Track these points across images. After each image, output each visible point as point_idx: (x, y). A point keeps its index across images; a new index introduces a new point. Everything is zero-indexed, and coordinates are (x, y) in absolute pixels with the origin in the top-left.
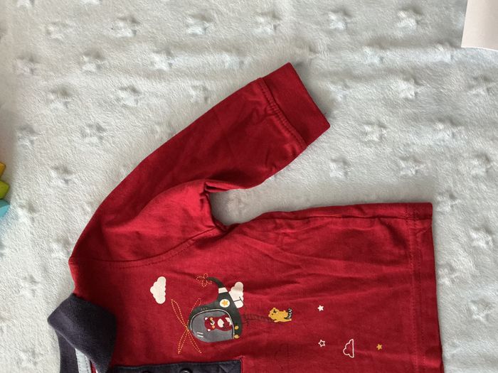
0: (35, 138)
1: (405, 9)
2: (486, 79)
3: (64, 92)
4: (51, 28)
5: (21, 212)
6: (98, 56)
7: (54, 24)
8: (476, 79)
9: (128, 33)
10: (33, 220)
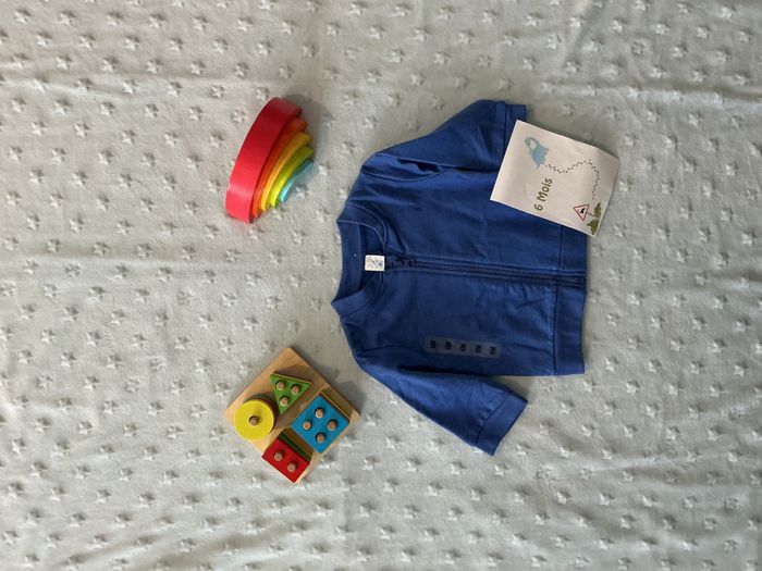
0: (333, 122)
1: (569, 61)
2: (615, 109)
3: (355, 94)
4: (349, 52)
5: (321, 168)
6: (377, 73)
7: (351, 49)
8: (609, 108)
9: (397, 60)
10: (329, 174)
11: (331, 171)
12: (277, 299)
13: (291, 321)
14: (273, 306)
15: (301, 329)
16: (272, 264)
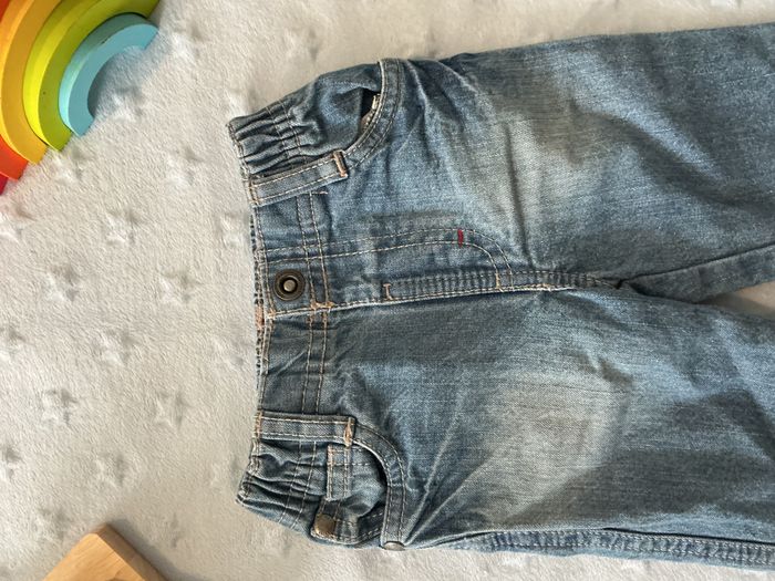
5: (178, 41)
10: (197, 53)
11: (203, 46)
12: (66, 398)
13: (106, 456)
14: (57, 417)
15: (132, 477)
16: (55, 303)
